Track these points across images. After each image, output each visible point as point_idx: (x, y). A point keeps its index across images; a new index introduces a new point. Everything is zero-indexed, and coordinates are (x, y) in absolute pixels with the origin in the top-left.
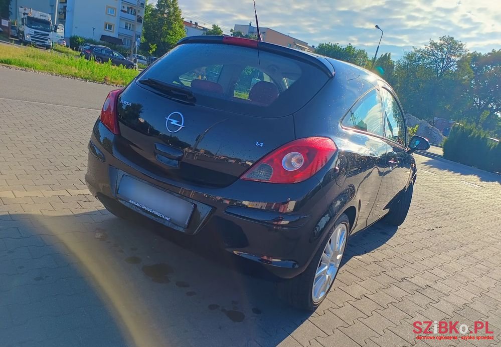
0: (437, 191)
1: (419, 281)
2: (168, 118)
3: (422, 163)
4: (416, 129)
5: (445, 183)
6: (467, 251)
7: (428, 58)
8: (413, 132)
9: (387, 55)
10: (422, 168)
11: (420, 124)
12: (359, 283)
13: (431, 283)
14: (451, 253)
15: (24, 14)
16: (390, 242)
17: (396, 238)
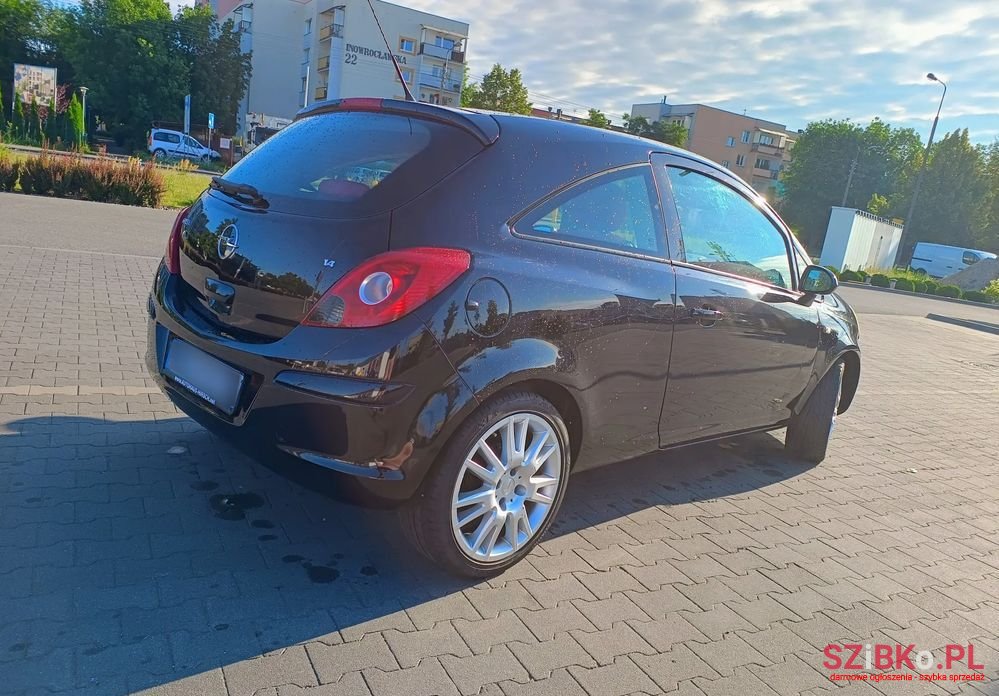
2: (221, 237)
6: (968, 513)
9: (960, 134)
12: (626, 546)
13: (808, 561)
14: (917, 514)
15: (252, 124)
16: (774, 488)
17: (798, 482)
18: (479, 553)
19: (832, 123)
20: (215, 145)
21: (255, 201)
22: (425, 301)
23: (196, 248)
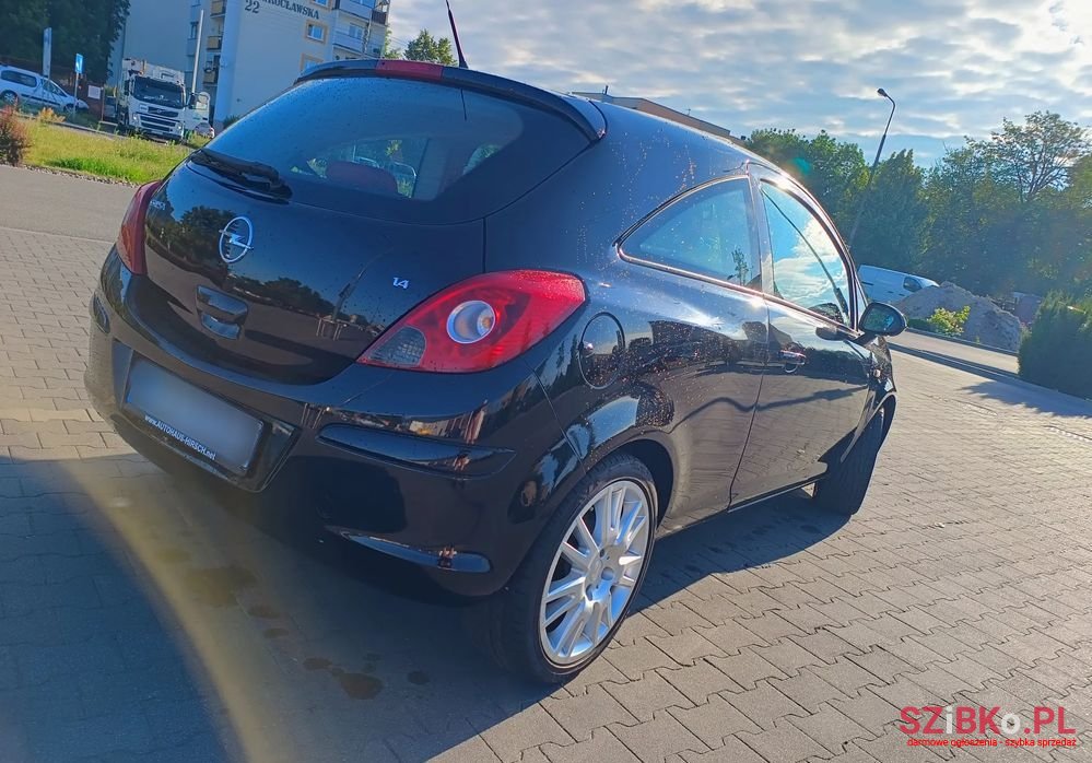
0: (981, 447)
1: (861, 635)
2: (224, 232)
3: (965, 388)
4: (963, 316)
5: (1009, 430)
6: (1010, 576)
7: (999, 162)
8: (958, 322)
9: (906, 154)
10: (960, 399)
11: (974, 305)
12: (700, 630)
13: (889, 642)
14: (966, 578)
15: (131, 72)
16: (818, 548)
17: (837, 540)
18: (561, 655)
19: (777, 132)
20: (83, 95)
21: (273, 187)
22: (542, 336)
23: (159, 238)
